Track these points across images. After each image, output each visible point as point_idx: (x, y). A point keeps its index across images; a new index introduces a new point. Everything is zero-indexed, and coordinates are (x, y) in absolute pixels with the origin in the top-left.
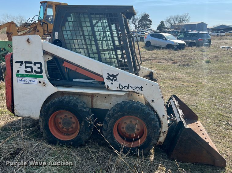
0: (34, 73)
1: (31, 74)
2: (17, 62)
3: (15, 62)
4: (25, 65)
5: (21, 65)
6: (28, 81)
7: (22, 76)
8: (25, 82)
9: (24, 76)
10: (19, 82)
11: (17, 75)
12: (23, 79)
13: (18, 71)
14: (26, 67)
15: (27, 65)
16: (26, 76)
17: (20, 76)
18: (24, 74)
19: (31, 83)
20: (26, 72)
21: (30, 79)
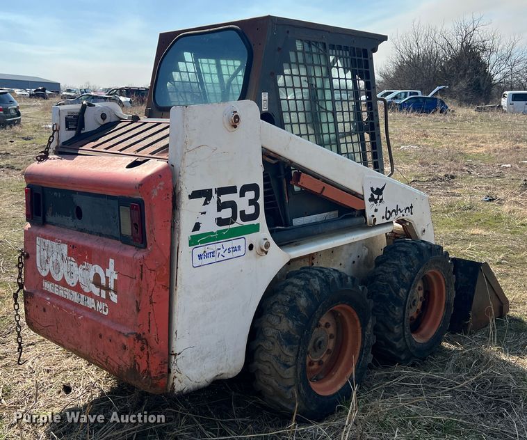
0: (239, 222)
1: (232, 226)
2: (195, 195)
3: (191, 197)
4: (219, 200)
5: (205, 203)
6: (221, 252)
7: (209, 238)
8: (213, 260)
9: (214, 239)
10: (197, 262)
11: (194, 241)
12: (208, 251)
13: (197, 227)
14: (221, 206)
15: (224, 198)
16: (220, 236)
17: (201, 242)
18: (212, 233)
19: (230, 255)
20: (220, 222)
21: (228, 245)
